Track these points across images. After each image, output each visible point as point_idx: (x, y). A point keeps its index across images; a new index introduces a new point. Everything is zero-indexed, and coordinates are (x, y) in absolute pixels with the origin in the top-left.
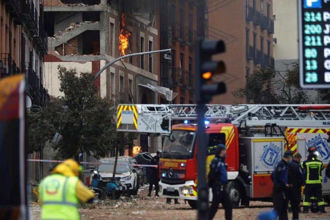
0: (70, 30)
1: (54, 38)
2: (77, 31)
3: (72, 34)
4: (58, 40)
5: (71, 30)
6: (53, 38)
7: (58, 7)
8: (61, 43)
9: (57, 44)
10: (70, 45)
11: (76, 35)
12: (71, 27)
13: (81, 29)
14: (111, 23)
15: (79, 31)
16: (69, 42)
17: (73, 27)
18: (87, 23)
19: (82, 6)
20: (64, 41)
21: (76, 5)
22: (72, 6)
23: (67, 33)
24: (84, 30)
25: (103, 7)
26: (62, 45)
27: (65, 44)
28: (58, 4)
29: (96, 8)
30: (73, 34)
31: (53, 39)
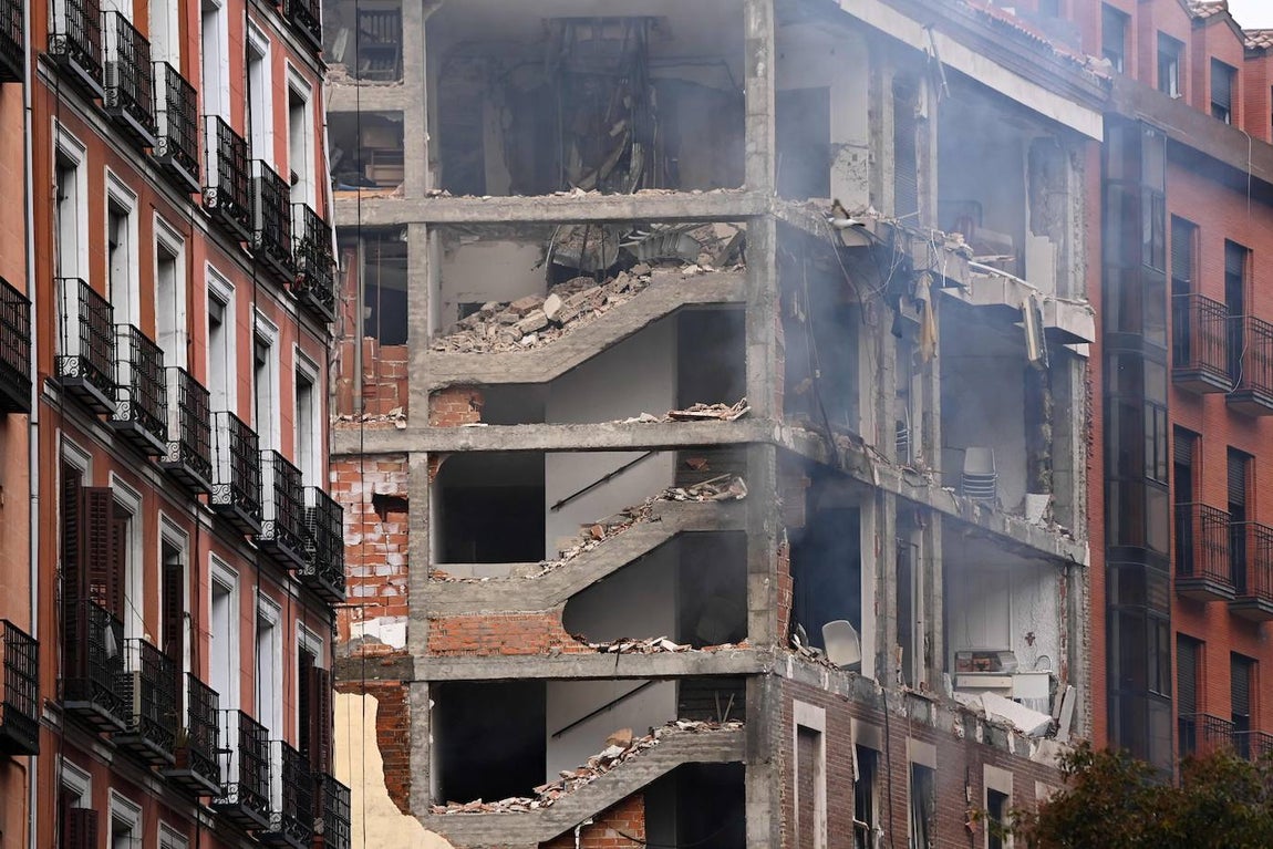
0: (606, 761)
1: (535, 804)
2: (641, 770)
3: (617, 782)
4: (554, 811)
5: (614, 763)
6: (528, 800)
7: (553, 658)
8: (568, 826)
9: (547, 828)
10: (611, 834)
11: (636, 787)
12: (613, 751)
13: (659, 761)
14: (803, 730)
15: (647, 768)
16: (604, 818)
17: (621, 749)
18: (688, 729)
19: (663, 649)
20: (579, 818)
21: (634, 648)
22: (618, 651)
23: (593, 777)
24: (674, 764)
25: (758, 653)
26: (570, 832)
27: (585, 830)
28: (553, 643)
29: (729, 658)
30: (620, 784)
31: (528, 806)
